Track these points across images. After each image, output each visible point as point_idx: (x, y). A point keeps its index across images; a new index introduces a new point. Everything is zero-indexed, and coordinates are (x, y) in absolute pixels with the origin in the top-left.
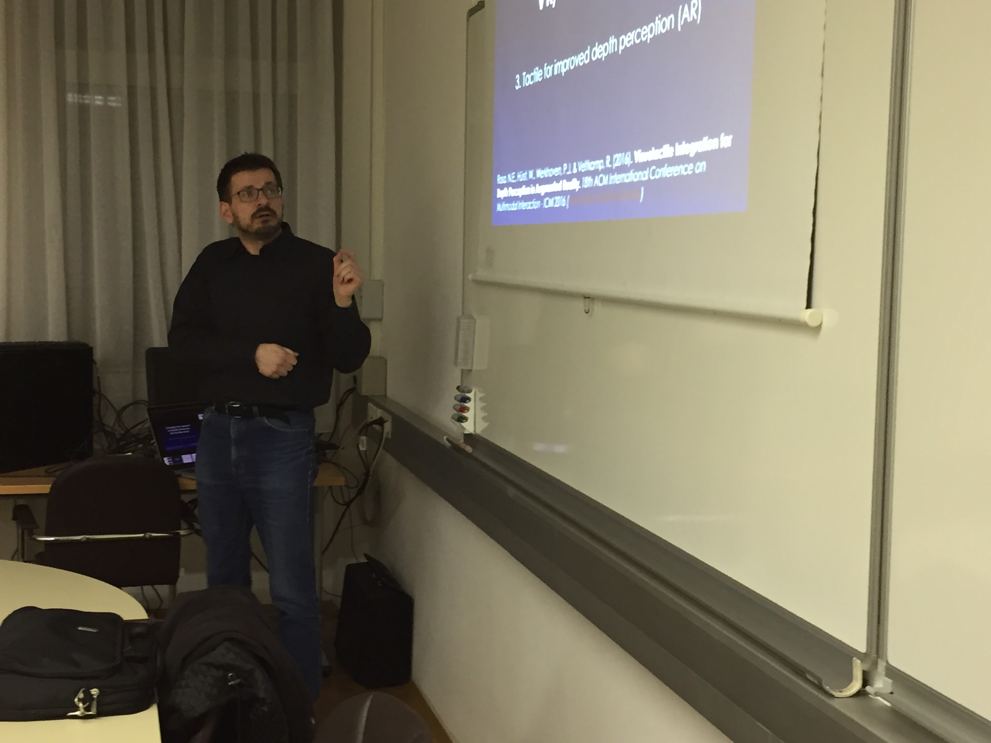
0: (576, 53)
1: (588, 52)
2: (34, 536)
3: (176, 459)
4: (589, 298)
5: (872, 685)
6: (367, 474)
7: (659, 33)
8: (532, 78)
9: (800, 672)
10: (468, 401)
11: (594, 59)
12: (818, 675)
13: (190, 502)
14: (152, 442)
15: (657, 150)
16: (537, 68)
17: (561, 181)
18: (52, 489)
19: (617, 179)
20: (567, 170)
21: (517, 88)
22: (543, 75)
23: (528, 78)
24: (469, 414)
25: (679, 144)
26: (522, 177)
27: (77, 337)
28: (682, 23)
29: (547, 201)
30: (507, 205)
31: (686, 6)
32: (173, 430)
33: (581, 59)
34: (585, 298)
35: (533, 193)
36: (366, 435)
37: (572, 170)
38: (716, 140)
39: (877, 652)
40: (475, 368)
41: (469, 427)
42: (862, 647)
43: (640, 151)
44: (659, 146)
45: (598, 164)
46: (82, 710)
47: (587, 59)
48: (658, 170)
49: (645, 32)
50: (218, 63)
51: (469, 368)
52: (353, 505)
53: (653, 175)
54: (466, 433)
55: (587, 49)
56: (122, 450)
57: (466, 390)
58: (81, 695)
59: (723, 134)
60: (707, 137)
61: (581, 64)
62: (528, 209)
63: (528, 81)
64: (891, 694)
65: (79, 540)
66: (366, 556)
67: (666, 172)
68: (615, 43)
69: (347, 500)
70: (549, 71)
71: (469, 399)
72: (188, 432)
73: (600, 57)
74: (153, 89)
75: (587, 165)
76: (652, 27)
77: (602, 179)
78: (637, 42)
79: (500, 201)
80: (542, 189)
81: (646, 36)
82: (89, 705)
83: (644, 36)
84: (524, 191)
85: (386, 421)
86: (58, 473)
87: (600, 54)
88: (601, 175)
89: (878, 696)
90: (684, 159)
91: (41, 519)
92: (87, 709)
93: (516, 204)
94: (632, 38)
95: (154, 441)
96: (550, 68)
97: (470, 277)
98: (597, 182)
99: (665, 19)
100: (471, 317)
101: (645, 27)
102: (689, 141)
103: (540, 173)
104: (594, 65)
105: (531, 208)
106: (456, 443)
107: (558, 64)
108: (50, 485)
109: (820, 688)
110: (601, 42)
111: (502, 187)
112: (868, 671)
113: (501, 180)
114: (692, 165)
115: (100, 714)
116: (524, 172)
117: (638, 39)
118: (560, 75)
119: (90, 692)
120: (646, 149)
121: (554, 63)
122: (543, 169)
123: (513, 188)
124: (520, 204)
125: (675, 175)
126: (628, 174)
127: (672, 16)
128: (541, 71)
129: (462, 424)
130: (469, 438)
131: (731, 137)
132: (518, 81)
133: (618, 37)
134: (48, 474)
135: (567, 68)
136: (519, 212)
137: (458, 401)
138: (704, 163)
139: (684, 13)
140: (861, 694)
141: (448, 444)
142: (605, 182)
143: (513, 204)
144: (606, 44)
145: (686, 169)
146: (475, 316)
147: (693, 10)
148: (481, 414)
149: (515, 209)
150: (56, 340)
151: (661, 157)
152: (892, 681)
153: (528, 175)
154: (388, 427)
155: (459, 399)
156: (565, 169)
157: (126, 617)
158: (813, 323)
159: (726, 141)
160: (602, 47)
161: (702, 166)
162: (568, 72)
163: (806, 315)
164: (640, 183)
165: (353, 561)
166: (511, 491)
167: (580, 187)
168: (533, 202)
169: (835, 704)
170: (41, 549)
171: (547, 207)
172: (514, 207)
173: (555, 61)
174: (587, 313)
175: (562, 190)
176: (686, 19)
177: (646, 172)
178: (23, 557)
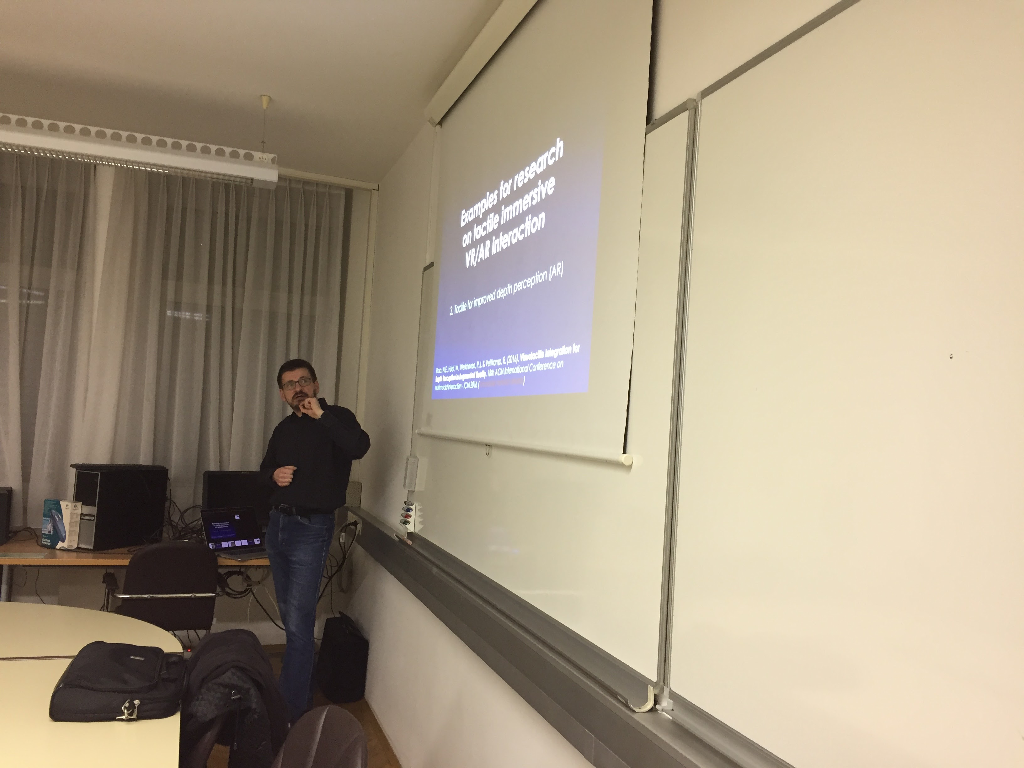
0: (487, 294)
1: (494, 293)
2: (115, 594)
3: (217, 545)
4: (489, 445)
5: (660, 704)
6: (344, 558)
7: (538, 282)
8: (460, 309)
9: (614, 695)
10: (411, 511)
11: (498, 297)
12: (626, 697)
13: (225, 574)
14: (203, 533)
15: (534, 354)
16: (464, 303)
17: (475, 372)
18: (130, 562)
19: (509, 371)
20: (479, 365)
21: (451, 314)
22: (467, 307)
23: (457, 309)
24: (411, 520)
25: (548, 350)
26: (451, 369)
27: (158, 463)
28: (552, 277)
29: (466, 384)
30: (441, 386)
31: (554, 266)
32: (217, 525)
33: (490, 297)
34: (487, 445)
35: (457, 379)
36: (345, 533)
37: (482, 365)
38: (570, 347)
39: (664, 682)
40: (417, 489)
41: (410, 528)
42: (654, 678)
43: (523, 354)
44: (535, 351)
45: (498, 362)
46: (126, 715)
47: (493, 298)
48: (534, 366)
49: (530, 282)
50: (266, 293)
51: (413, 490)
52: (334, 579)
53: (531, 369)
54: (408, 531)
55: (494, 291)
56: (183, 537)
57: (410, 504)
58: (127, 705)
59: (574, 344)
60: (565, 346)
61: (490, 301)
62: (454, 389)
63: (458, 311)
64: (672, 711)
65: (146, 597)
66: (340, 613)
67: (540, 367)
68: (511, 288)
69: (330, 575)
70: (471, 304)
71: (411, 510)
72: (227, 527)
73: (502, 296)
74: (223, 308)
75: (491, 363)
76: (533, 279)
77: (500, 371)
78: (525, 287)
79: (437, 384)
80: (463, 377)
81: (530, 284)
82: (132, 711)
83: (529, 284)
84: (452, 378)
85: (359, 523)
86: (135, 552)
87: (502, 294)
88: (500, 369)
89: (663, 712)
90: (551, 359)
91: (121, 583)
92: (131, 714)
93: (447, 386)
94: (521, 285)
95: (204, 532)
96: (471, 303)
97: (416, 431)
98: (497, 373)
99: (541, 274)
100: (415, 457)
101: (529, 279)
102: (554, 348)
103: (463, 367)
104: (498, 301)
105: (456, 389)
106: (402, 538)
107: (477, 300)
108: (129, 560)
109: (626, 705)
110: (503, 288)
111: (439, 375)
112: (657, 695)
113: (438, 371)
114: (555, 363)
115: (139, 718)
116: (453, 366)
117: (525, 286)
118: (477, 307)
119: (134, 702)
120: (527, 353)
121: (474, 300)
122: (464, 364)
123: (445, 376)
124: (449, 386)
125: (545, 369)
126: (516, 368)
127: (546, 272)
128: (466, 304)
129: (406, 525)
130: (411, 535)
131: (579, 346)
132: (452, 311)
133: (513, 285)
134: (129, 552)
135: (482, 303)
136: (449, 391)
137: (405, 511)
138: (562, 362)
139: (553, 270)
140: (653, 710)
141: (397, 539)
142: (502, 373)
143: (445, 386)
144: (506, 288)
145: (551, 366)
146: (418, 456)
147: (558, 269)
148: (419, 520)
149: (446, 389)
150: (144, 464)
151: (536, 358)
152: (673, 702)
153: (455, 369)
154: (359, 527)
155: (405, 510)
156: (478, 364)
157: (166, 650)
158: (627, 463)
159: (576, 348)
160: (503, 291)
161: (561, 364)
162: (482, 306)
163: (623, 458)
164: (523, 374)
165: (331, 616)
166: (435, 570)
167: (486, 376)
168: (458, 385)
169: (635, 716)
170: (120, 603)
171: (466, 388)
172: (445, 388)
173: (475, 298)
174: (488, 455)
175: (475, 378)
176: (554, 274)
177: (527, 367)
178: (107, 609)
